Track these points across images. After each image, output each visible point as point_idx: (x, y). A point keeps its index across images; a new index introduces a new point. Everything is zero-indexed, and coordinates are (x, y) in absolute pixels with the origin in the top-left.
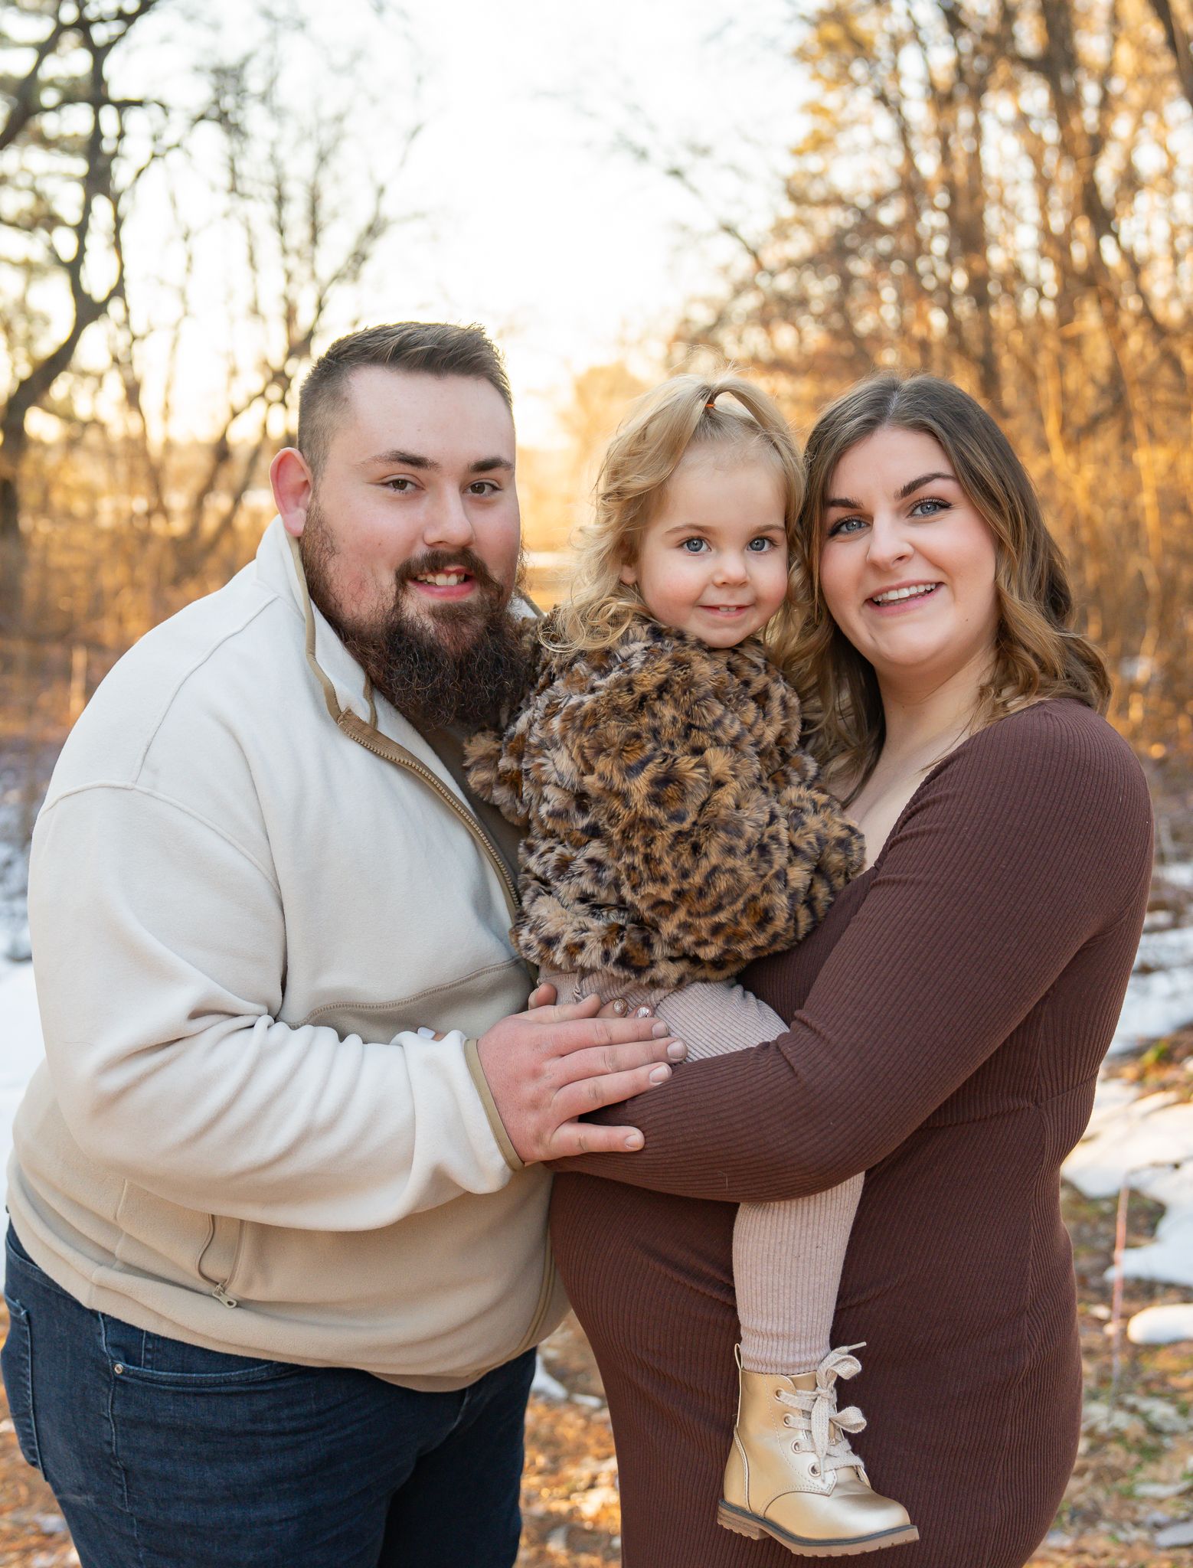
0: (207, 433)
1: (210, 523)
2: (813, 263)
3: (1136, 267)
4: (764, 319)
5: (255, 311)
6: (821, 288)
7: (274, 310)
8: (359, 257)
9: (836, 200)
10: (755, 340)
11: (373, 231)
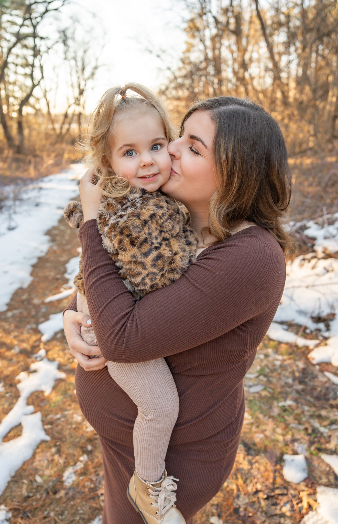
0: (63, 112)
1: (64, 131)
2: (185, 77)
3: (252, 78)
4: (176, 88)
5: (72, 86)
6: (187, 82)
7: (76, 85)
8: (93, 74)
9: (190, 63)
10: (174, 93)
11: (96, 68)
